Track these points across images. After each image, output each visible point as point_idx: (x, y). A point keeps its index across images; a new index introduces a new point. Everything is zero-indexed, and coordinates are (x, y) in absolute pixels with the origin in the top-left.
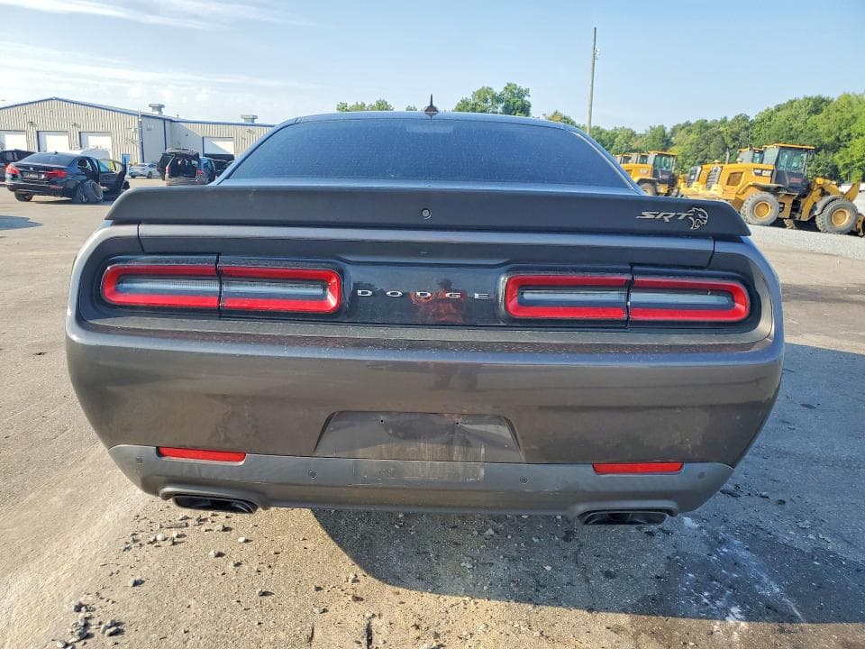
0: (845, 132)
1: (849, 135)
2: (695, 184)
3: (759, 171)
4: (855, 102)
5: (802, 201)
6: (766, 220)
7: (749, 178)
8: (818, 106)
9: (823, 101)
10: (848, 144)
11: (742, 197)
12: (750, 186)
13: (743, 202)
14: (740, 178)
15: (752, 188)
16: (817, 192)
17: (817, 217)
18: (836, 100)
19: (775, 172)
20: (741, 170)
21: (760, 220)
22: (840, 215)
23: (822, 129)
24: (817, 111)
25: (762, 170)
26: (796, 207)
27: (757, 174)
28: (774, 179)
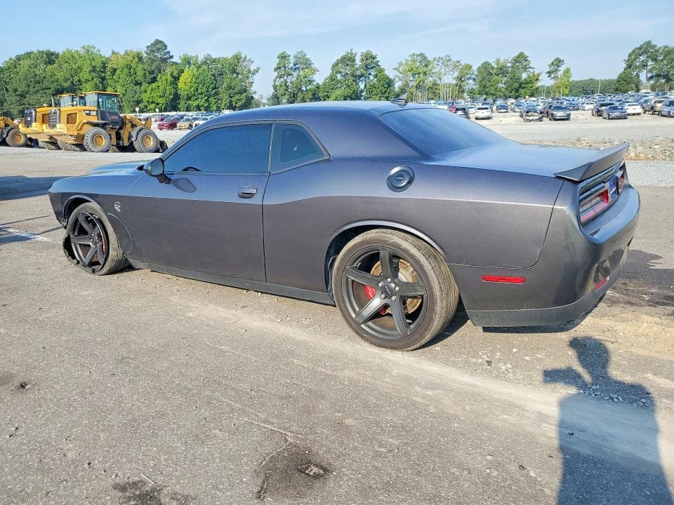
0: (76, 78)
1: (79, 81)
2: (34, 124)
3: (88, 112)
4: (76, 55)
5: (121, 132)
6: (103, 148)
7: (82, 118)
8: (50, 58)
9: (53, 54)
10: (81, 87)
11: (82, 133)
12: (84, 123)
13: (84, 136)
14: (76, 117)
15: (86, 125)
16: (129, 125)
17: (134, 142)
18: (61, 53)
19: (99, 112)
20: (75, 112)
21: (99, 148)
22: (147, 140)
23: (60, 75)
24: (51, 62)
25: (90, 111)
26: (119, 137)
27: (87, 114)
28: (100, 117)
